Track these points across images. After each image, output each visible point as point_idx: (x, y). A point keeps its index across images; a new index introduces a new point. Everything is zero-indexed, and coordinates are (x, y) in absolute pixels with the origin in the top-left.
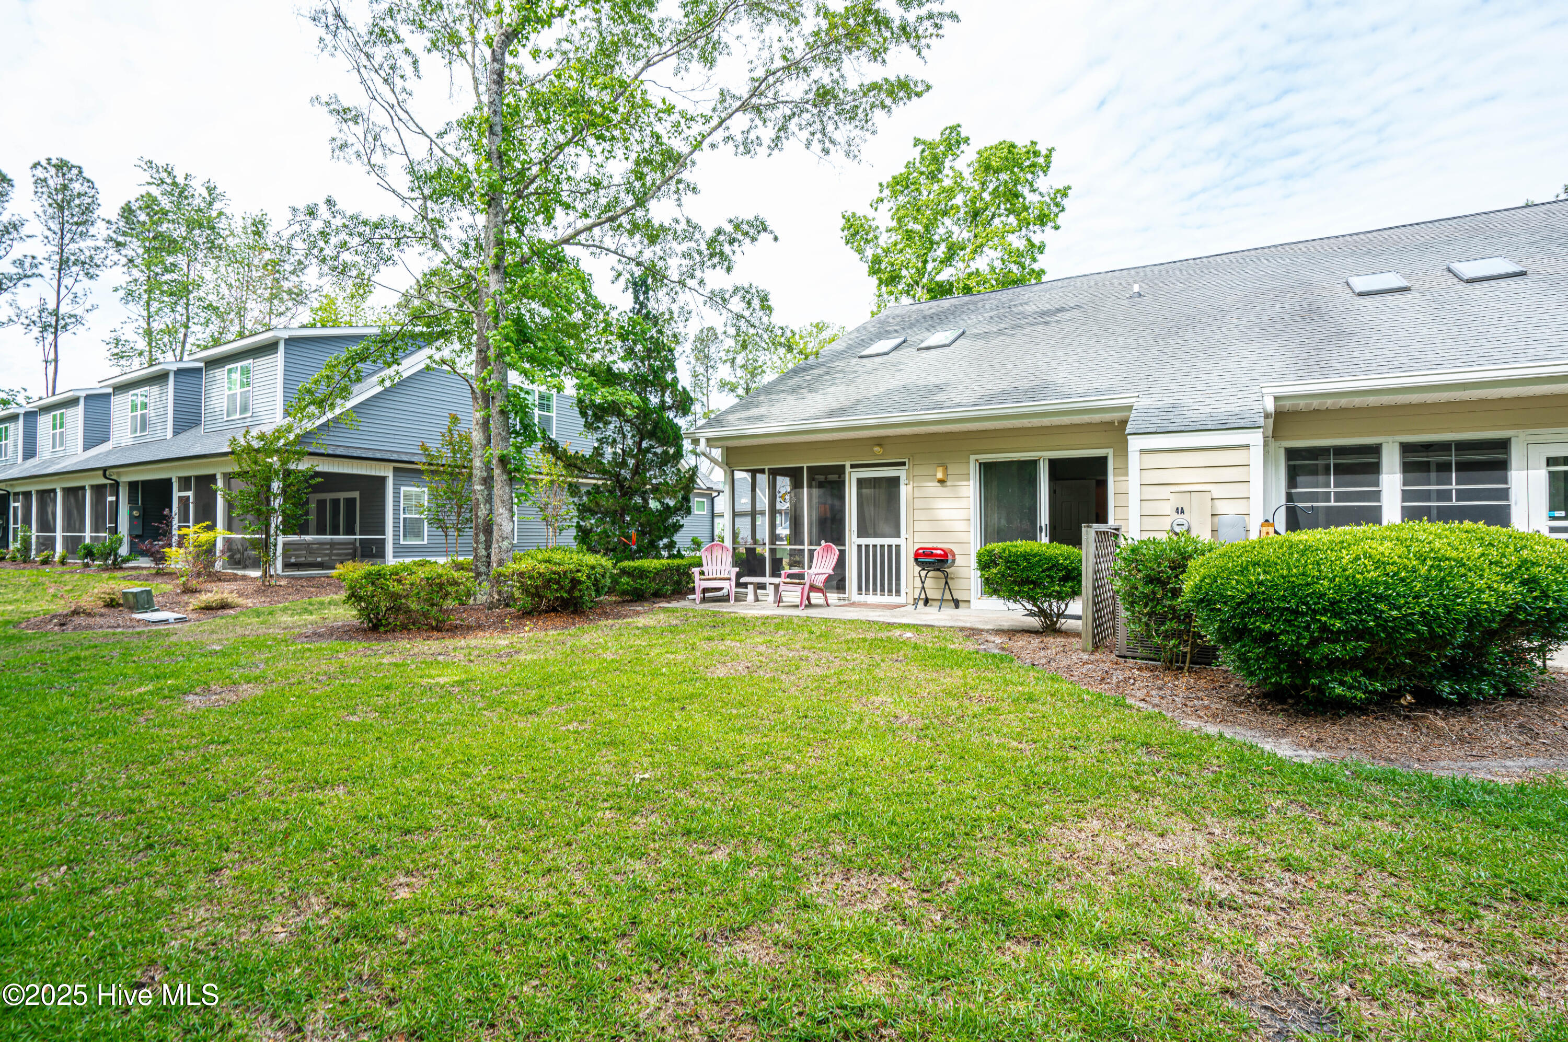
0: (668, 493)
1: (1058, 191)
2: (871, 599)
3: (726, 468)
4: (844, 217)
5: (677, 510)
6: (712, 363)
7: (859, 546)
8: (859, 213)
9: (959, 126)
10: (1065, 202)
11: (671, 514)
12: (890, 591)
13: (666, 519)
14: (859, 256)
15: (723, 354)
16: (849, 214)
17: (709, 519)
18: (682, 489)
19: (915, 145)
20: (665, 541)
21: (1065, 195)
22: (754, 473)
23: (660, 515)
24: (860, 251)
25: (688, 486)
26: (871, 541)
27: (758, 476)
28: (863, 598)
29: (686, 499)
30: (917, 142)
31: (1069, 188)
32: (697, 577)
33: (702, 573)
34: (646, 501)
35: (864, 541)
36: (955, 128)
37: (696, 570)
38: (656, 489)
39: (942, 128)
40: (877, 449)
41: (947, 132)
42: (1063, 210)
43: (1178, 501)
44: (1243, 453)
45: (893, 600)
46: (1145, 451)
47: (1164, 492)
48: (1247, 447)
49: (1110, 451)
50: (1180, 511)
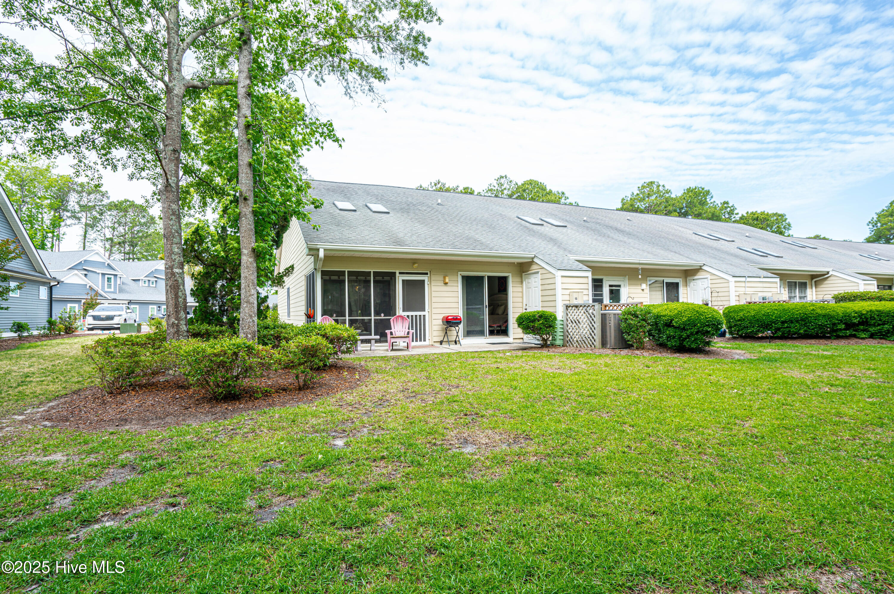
12: (421, 340)
26: (410, 314)
35: (406, 314)
40: (416, 265)
43: (575, 295)
44: (586, 279)
45: (423, 343)
46: (562, 276)
47: (567, 292)
48: (587, 277)
49: (510, 274)
50: (576, 299)
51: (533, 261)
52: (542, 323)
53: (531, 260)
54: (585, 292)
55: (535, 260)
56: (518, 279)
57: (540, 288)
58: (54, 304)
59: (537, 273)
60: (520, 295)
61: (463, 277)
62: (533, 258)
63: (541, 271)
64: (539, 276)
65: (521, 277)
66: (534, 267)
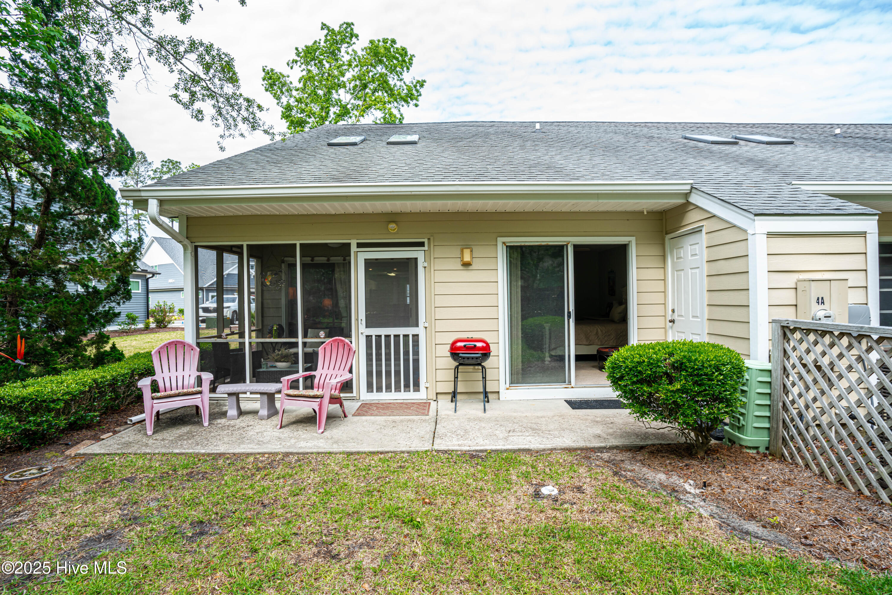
0: (94, 274)
1: (418, 82)
2: (385, 396)
3: (187, 242)
4: (264, 70)
5: (110, 294)
6: (142, 179)
7: (369, 338)
8: (277, 70)
9: (353, 24)
10: (422, 90)
11: (101, 301)
12: (407, 386)
13: (93, 307)
14: (276, 101)
15: (151, 173)
16: (268, 68)
17: (143, 296)
18: (118, 268)
19: (322, 29)
20: (92, 334)
21: (422, 86)
22: (220, 250)
23: (82, 303)
24: (278, 98)
25: (127, 264)
26: (383, 331)
27: (226, 255)
28: (375, 396)
29: (124, 281)
30: (324, 26)
31: (425, 81)
32: (147, 394)
33: (155, 387)
34: (59, 284)
35: (374, 332)
36: (349, 25)
37: (145, 383)
38: (75, 268)
39: (342, 22)
40: (392, 226)
41: (345, 26)
42: (420, 95)
43: (816, 291)
44: (860, 241)
45: (411, 396)
46: (770, 235)
47: (790, 280)
48: (863, 234)
49: (633, 239)
50: (821, 301)
51: (688, 203)
52: (683, 390)
53: (682, 201)
54: (855, 279)
55: (695, 199)
56: (655, 251)
57: (705, 269)
58: (151, 296)
59: (698, 231)
60: (660, 286)
61: (511, 249)
62: (687, 195)
63: (707, 226)
64: (704, 239)
65: (663, 245)
66: (692, 217)
